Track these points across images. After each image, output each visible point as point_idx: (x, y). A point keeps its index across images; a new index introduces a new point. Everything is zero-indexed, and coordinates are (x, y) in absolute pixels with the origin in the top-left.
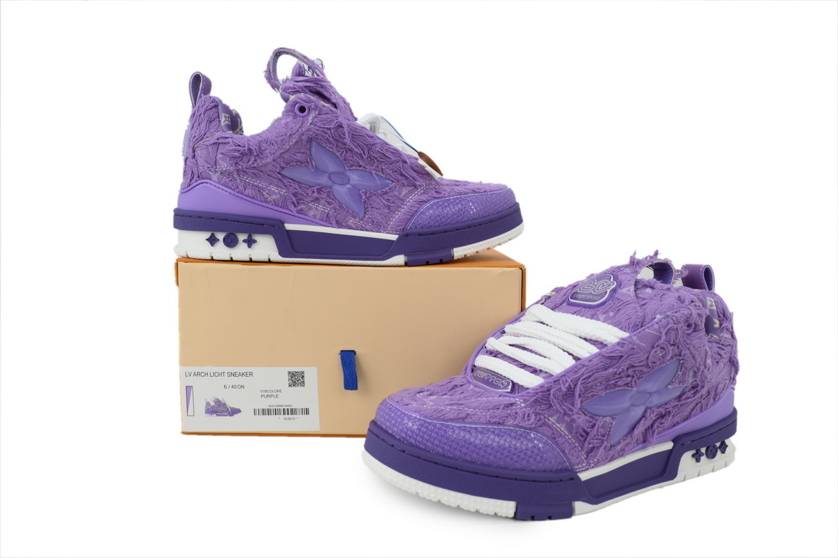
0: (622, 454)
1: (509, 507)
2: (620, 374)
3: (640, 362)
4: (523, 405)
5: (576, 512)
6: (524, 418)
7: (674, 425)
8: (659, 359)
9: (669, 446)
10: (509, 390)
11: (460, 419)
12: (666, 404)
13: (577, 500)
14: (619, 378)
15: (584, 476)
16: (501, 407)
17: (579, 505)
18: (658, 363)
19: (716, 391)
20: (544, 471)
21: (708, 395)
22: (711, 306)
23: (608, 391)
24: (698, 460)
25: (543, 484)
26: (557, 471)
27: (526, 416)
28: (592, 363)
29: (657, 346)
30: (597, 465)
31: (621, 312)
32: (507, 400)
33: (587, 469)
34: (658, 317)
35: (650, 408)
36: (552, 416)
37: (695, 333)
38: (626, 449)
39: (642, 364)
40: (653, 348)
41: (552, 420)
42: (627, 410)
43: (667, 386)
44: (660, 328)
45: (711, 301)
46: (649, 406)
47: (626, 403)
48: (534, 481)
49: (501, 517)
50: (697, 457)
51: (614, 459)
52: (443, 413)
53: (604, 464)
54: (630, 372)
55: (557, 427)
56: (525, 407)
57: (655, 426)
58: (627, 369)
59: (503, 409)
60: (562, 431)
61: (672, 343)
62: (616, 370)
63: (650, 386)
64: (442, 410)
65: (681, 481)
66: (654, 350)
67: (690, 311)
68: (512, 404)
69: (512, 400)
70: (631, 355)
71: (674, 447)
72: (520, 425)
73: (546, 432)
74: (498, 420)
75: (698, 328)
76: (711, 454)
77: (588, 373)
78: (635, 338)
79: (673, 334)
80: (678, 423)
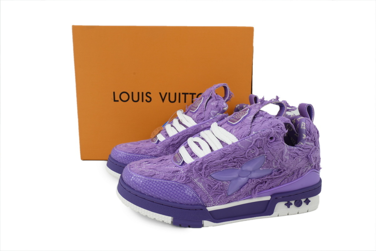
0: (236, 200)
1: (169, 219)
2: (230, 161)
3: (240, 156)
4: (183, 172)
5: (204, 225)
6: (181, 178)
7: (270, 188)
8: (252, 155)
9: (268, 198)
10: (180, 164)
11: (150, 176)
12: (262, 177)
13: (205, 220)
14: (229, 163)
15: (210, 209)
16: (171, 172)
17: (205, 222)
18: (251, 157)
19: (298, 172)
20: (187, 204)
21: (293, 174)
22: (303, 127)
23: (224, 169)
24: (289, 207)
25: (185, 210)
26: (195, 205)
27: (182, 177)
28: (215, 154)
29: (250, 148)
30: (220, 204)
31: (242, 129)
32: (177, 169)
33: (214, 206)
34: (254, 133)
35: (251, 179)
36: (195, 179)
37: (275, 142)
38: (238, 198)
39: (242, 157)
40: (248, 149)
41: (196, 180)
42: (236, 179)
43: (259, 168)
44: (253, 139)
45: (303, 124)
46: (250, 177)
47: (235, 175)
48: (181, 209)
49: (165, 223)
50: (288, 205)
51: (231, 202)
52: (145, 172)
53: (224, 204)
54: (235, 160)
55: (198, 184)
56: (184, 173)
57: (257, 188)
58: (234, 159)
59: (172, 173)
60: (200, 186)
61: (258, 147)
62: (226, 159)
63: (249, 168)
64: (144, 171)
65: (276, 217)
66: (249, 150)
67: (271, 131)
68: (177, 171)
69: (180, 169)
70: (235, 152)
71: (271, 199)
72: (178, 181)
73: (191, 186)
74: (167, 178)
75: (277, 140)
76: (298, 204)
77: (212, 159)
78: (239, 143)
79: (258, 142)
80: (273, 187)
